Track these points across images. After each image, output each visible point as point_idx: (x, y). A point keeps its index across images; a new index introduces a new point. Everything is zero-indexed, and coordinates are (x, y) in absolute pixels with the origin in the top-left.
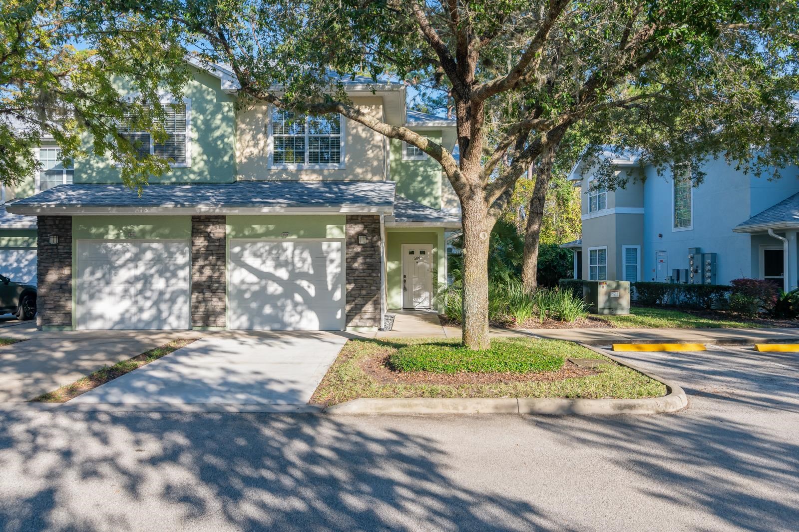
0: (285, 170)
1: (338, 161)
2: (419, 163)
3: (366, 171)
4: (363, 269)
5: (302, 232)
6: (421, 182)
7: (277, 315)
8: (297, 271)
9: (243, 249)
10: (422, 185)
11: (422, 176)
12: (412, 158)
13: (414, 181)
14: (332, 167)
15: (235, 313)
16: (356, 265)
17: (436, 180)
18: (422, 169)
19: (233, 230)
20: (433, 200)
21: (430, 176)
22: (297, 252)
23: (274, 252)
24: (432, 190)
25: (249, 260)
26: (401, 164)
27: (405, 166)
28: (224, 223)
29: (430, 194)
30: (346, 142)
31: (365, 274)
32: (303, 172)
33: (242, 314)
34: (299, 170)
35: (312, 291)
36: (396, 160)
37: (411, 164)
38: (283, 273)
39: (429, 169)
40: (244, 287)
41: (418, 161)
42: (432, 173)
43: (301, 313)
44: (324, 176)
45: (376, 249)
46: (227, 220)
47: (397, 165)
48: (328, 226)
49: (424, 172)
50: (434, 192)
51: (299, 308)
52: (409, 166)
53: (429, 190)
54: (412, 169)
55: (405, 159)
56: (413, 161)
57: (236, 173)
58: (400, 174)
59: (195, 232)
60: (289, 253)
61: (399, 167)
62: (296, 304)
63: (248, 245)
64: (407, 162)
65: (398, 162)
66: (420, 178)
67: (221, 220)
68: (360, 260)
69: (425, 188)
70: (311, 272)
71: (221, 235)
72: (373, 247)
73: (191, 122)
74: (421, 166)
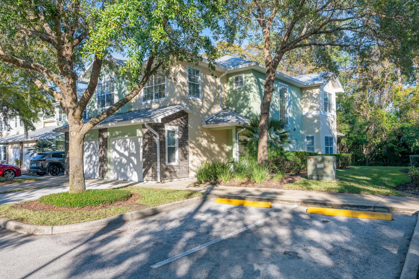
0: (147, 104)
1: (164, 96)
2: (241, 89)
3: (175, 100)
4: (148, 151)
5: (129, 133)
6: (242, 100)
7: (125, 173)
8: (131, 152)
9: (115, 143)
10: (243, 102)
11: (243, 96)
12: (238, 87)
13: (239, 100)
14: (163, 99)
15: (113, 171)
16: (146, 149)
17: (249, 98)
18: (243, 92)
19: (110, 134)
20: (248, 110)
21: (246, 96)
22: (131, 143)
23: (124, 143)
24: (248, 104)
25: (118, 148)
26: (233, 91)
27: (235, 92)
28: (107, 131)
29: (247, 106)
30: (167, 86)
31: (149, 154)
32: (153, 104)
33: (115, 172)
34: (151, 103)
35: (135, 162)
36: (230, 89)
37: (238, 91)
38: (126, 153)
39: (246, 92)
40: (116, 160)
41: (241, 88)
42: (247, 94)
43: (132, 172)
44: (160, 104)
45: (153, 140)
46: (108, 130)
47: (231, 92)
48: (137, 130)
49: (243, 94)
50: (249, 105)
51: (132, 170)
52: (237, 92)
53: (246, 104)
54: (238, 93)
55: (234, 88)
56: (238, 89)
57: (132, 107)
58: (232, 97)
59: (100, 136)
60: (128, 144)
61: (232, 93)
62: (131, 168)
63: (117, 140)
64: (236, 90)
65: (231, 90)
66: (242, 98)
67: (105, 130)
68: (147, 147)
69: (244, 103)
70: (135, 153)
71: (106, 137)
72: (151, 139)
73: (116, 87)
74: (242, 91)
